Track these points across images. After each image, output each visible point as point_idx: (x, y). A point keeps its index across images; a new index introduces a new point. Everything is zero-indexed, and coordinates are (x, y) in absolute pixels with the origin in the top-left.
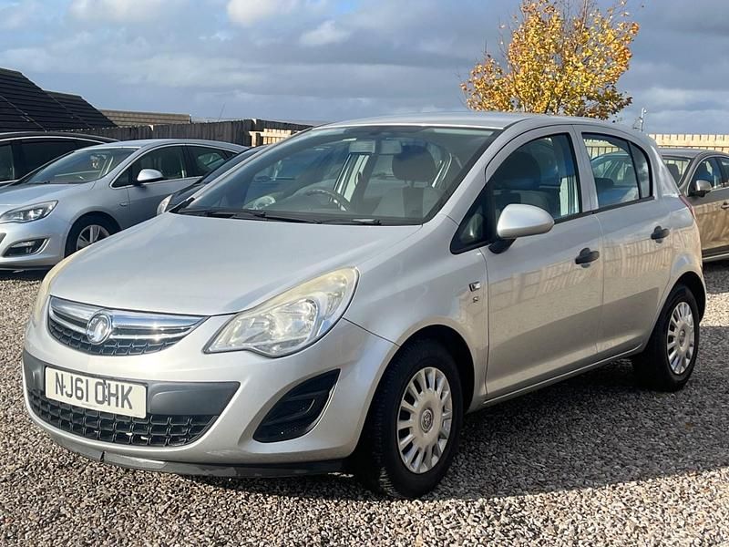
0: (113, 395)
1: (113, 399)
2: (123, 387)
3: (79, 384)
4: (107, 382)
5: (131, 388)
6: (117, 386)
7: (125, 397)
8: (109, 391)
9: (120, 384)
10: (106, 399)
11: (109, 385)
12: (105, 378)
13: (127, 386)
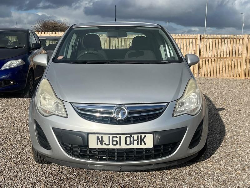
0: (136, 140)
1: (136, 143)
2: (141, 136)
3: (115, 139)
4: (132, 135)
5: (145, 136)
6: (138, 136)
7: (142, 140)
8: (133, 139)
9: (139, 135)
10: (132, 143)
11: (134, 136)
12: (131, 134)
13: (143, 136)
